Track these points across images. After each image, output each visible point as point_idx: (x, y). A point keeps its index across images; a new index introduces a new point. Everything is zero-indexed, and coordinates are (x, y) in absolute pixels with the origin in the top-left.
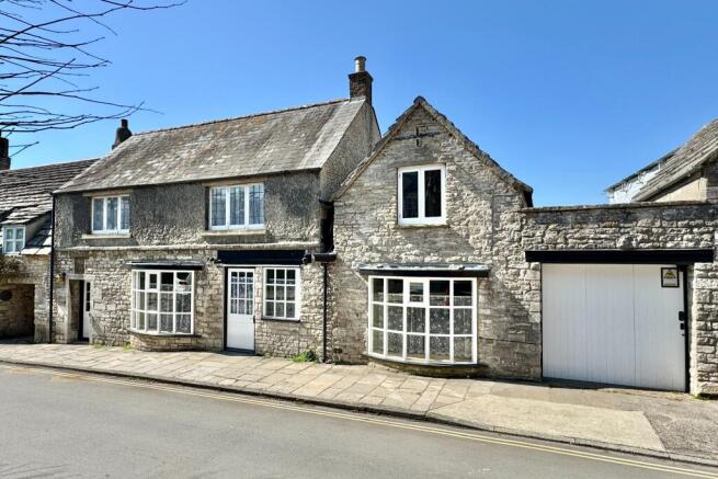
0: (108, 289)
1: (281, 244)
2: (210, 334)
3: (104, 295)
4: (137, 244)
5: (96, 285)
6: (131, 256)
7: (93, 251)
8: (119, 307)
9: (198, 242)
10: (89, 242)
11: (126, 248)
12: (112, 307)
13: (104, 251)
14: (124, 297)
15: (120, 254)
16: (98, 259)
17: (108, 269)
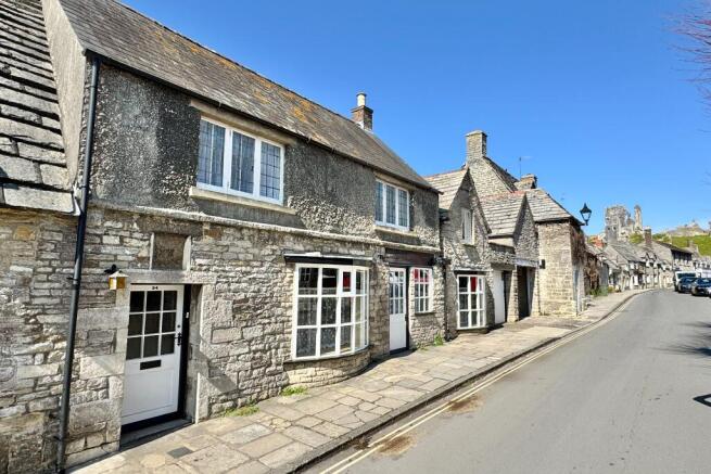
0: (246, 300)
1: (425, 247)
2: (380, 340)
3: (236, 311)
4: (303, 226)
5: (217, 293)
6: (289, 243)
7: (213, 224)
8: (269, 329)
9: (372, 236)
10: (203, 204)
11: (283, 229)
12: (256, 332)
13: (240, 229)
14: (279, 311)
15: (272, 237)
16: (225, 241)
17: (247, 263)
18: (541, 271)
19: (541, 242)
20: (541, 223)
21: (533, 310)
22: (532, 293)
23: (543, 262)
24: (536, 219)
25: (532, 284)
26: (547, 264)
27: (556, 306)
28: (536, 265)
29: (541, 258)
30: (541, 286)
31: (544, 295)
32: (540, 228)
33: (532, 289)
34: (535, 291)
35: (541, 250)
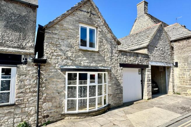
18: (175, 69)
19: (175, 52)
20: (175, 41)
21: (169, 91)
22: (169, 81)
23: (177, 63)
24: (171, 39)
25: (169, 76)
26: (179, 65)
27: (185, 89)
28: (172, 65)
29: (175, 61)
30: (175, 77)
31: (177, 82)
32: (175, 45)
33: (169, 79)
34: (171, 80)
35: (175, 57)
